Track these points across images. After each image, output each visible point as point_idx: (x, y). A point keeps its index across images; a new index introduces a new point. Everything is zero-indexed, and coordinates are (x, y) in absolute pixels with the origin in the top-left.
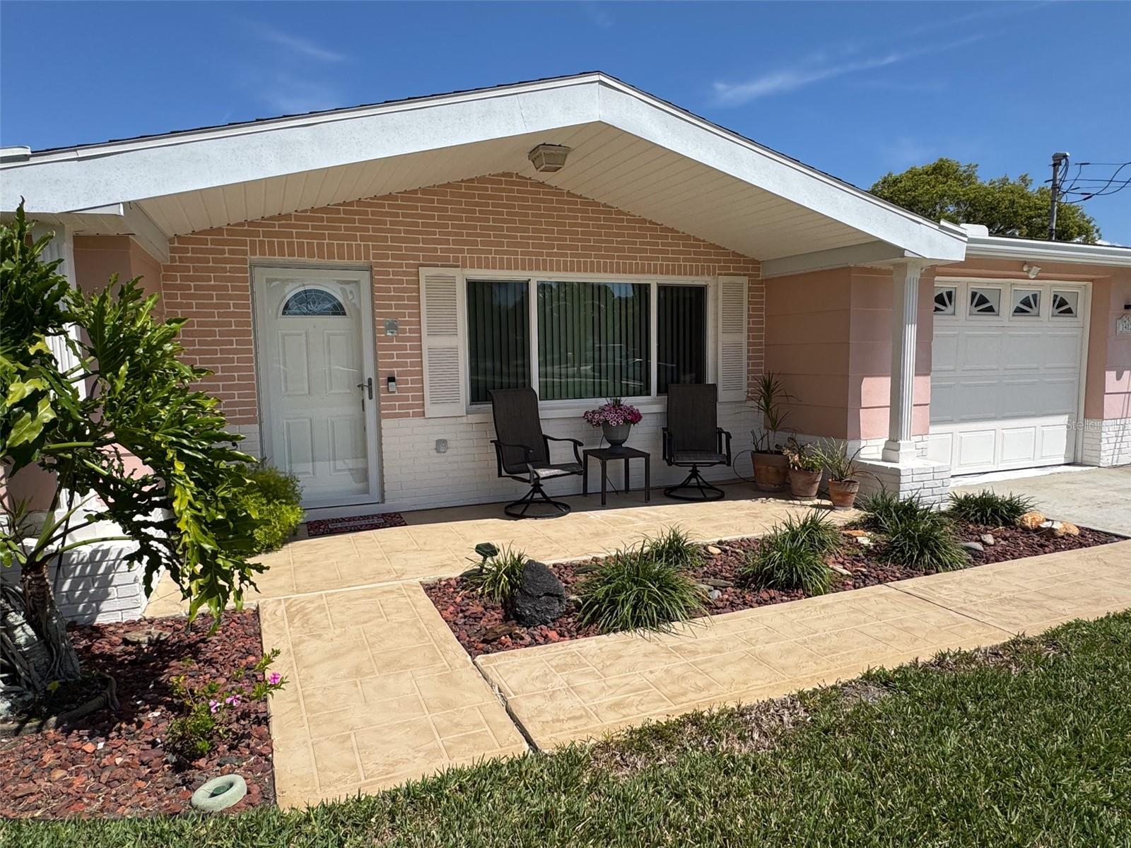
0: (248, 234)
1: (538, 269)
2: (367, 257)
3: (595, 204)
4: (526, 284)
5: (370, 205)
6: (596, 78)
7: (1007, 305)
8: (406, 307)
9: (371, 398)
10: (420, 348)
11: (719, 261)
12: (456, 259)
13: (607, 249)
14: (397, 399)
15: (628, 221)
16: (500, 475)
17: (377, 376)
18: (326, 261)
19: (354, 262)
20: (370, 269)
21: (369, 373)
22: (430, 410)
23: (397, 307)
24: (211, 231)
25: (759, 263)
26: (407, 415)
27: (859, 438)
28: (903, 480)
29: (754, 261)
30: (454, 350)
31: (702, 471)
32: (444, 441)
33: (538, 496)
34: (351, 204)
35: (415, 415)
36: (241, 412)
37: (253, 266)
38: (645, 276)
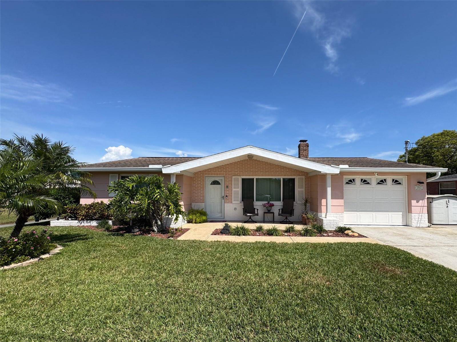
0: (205, 172)
1: (255, 176)
2: (224, 175)
3: (267, 163)
4: (253, 179)
5: (224, 166)
6: (250, 146)
7: (374, 182)
8: (230, 183)
9: (223, 199)
10: (232, 191)
11: (297, 173)
12: (239, 175)
13: (270, 172)
14: (227, 200)
15: (275, 166)
16: (243, 215)
17: (224, 195)
18: (217, 176)
19: (222, 176)
20: (224, 177)
21: (223, 195)
22: (233, 202)
23: (228, 183)
24: (199, 172)
25: (308, 173)
26: (229, 203)
27: (321, 212)
28: (324, 221)
29: (306, 173)
30: (238, 191)
31: (288, 218)
32: (236, 208)
33: (250, 220)
34: (221, 166)
35: (231, 203)
36: (202, 201)
37: (206, 177)
38: (280, 177)
